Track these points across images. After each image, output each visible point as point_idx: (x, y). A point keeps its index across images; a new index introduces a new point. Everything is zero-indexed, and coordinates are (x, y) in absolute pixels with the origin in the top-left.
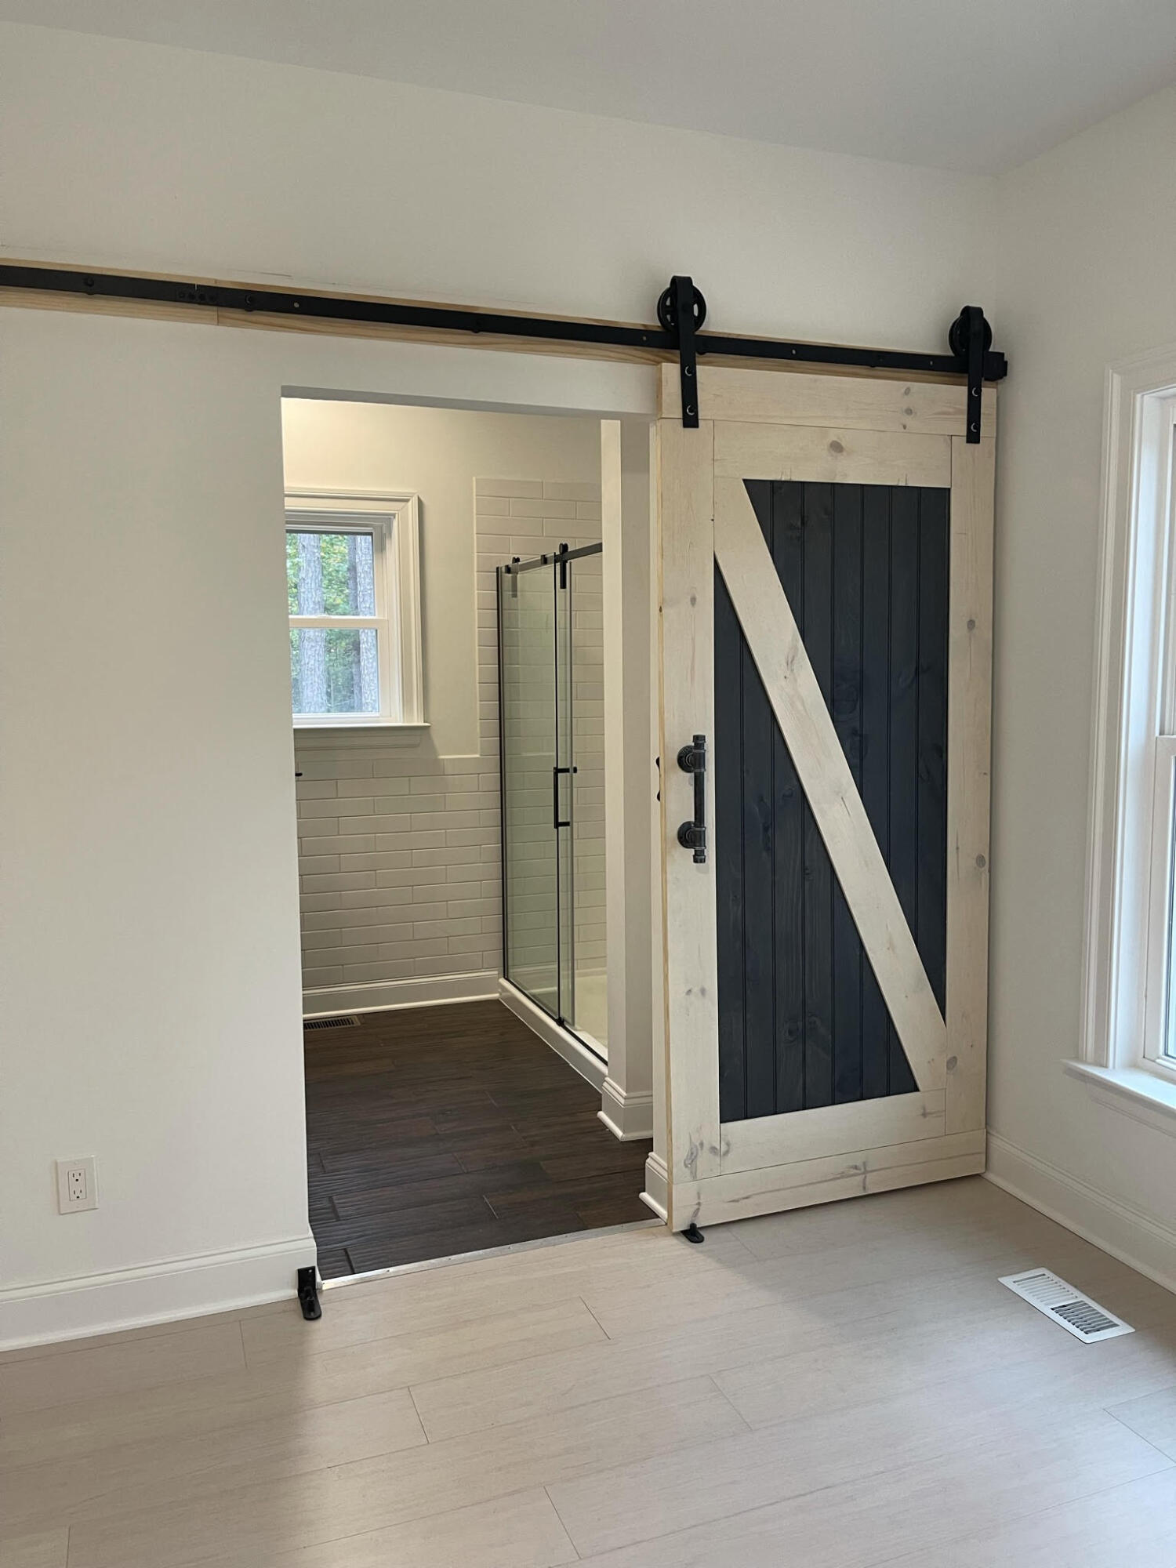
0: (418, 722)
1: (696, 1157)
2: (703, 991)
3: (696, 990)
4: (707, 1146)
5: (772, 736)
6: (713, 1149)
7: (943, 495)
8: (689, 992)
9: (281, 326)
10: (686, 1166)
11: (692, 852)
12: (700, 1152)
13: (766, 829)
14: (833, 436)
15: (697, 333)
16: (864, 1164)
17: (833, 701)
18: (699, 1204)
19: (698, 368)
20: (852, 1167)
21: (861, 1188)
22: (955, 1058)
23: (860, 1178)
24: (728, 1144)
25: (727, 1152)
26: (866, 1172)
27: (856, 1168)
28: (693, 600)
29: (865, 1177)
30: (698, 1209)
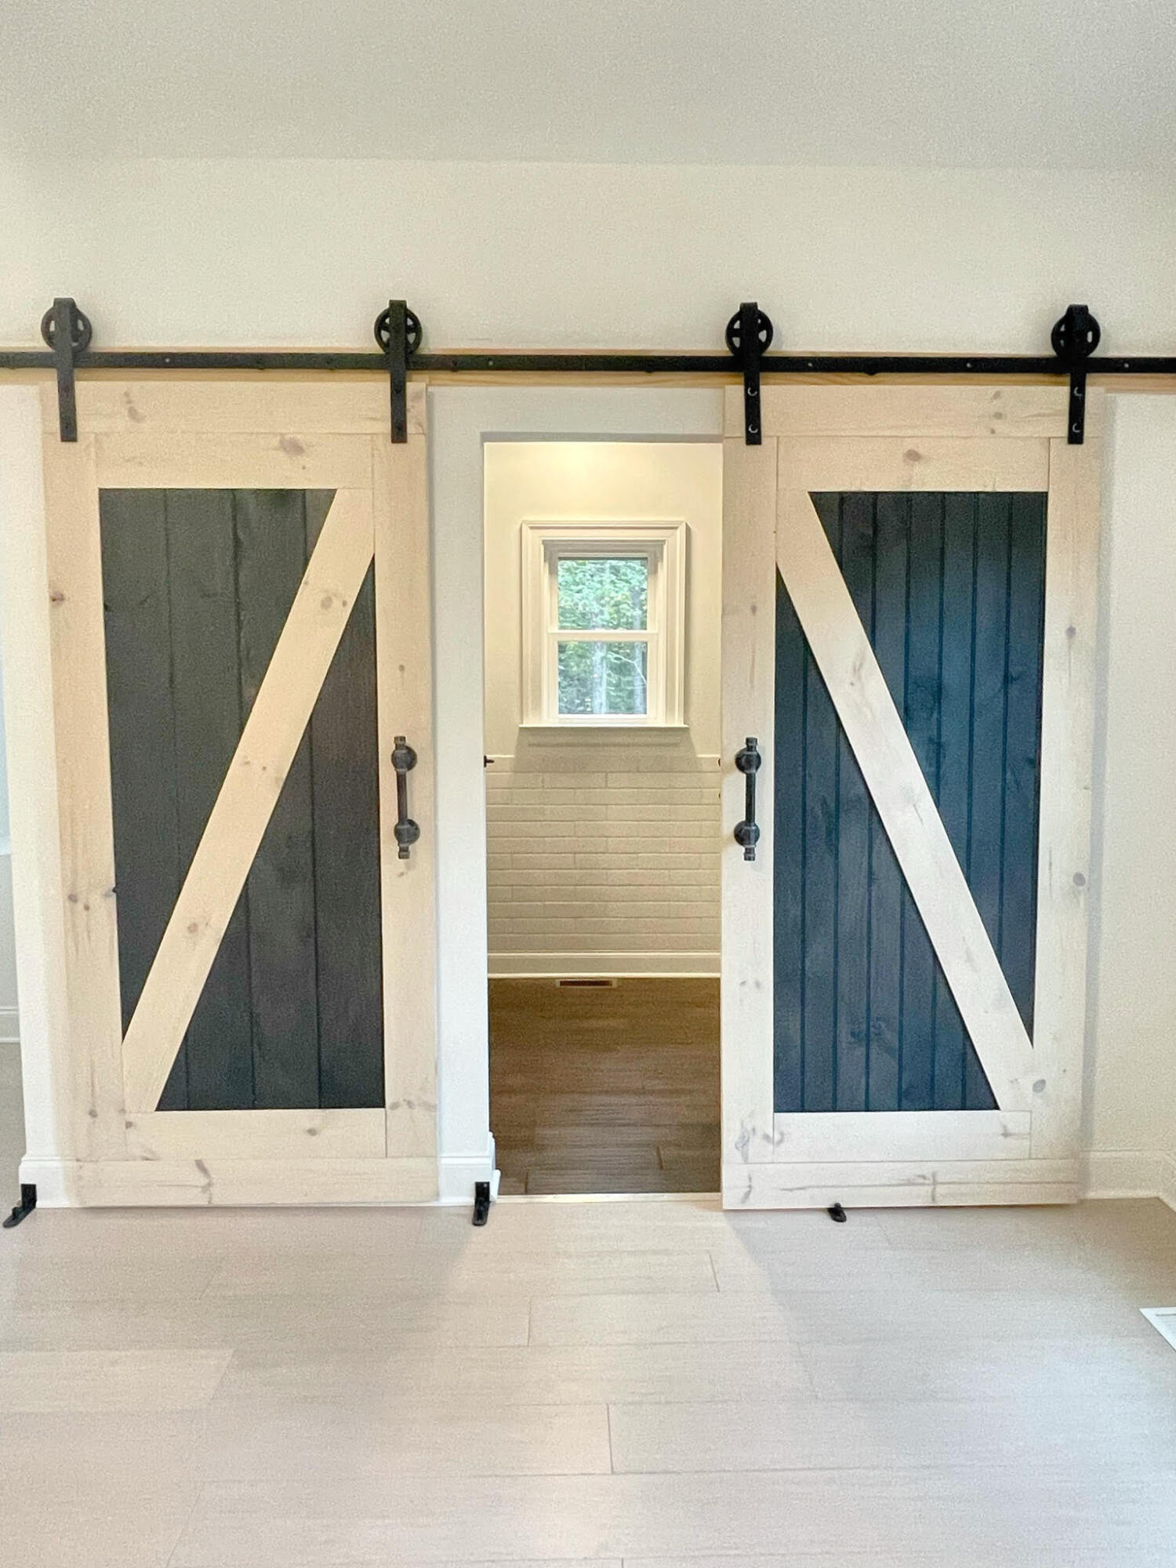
0: (678, 723)
1: (748, 1141)
2: (758, 985)
3: (751, 983)
4: (759, 1133)
5: (837, 743)
6: (766, 1137)
7: (1041, 499)
8: (743, 983)
9: (470, 381)
10: (737, 1148)
11: (743, 849)
12: (751, 1136)
13: (829, 834)
14: (909, 445)
15: (765, 355)
16: (934, 1175)
17: (906, 709)
18: (750, 1187)
19: (763, 388)
20: (919, 1176)
21: (930, 1199)
22: (1043, 1082)
23: (930, 1189)
24: (782, 1134)
25: (781, 1141)
26: (935, 1183)
27: (924, 1177)
28: (754, 609)
29: (935, 1189)
30: (749, 1192)
